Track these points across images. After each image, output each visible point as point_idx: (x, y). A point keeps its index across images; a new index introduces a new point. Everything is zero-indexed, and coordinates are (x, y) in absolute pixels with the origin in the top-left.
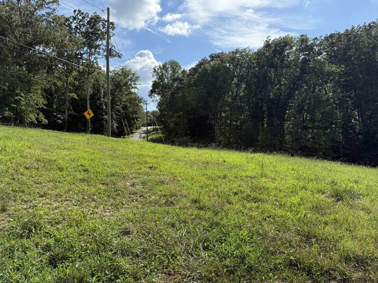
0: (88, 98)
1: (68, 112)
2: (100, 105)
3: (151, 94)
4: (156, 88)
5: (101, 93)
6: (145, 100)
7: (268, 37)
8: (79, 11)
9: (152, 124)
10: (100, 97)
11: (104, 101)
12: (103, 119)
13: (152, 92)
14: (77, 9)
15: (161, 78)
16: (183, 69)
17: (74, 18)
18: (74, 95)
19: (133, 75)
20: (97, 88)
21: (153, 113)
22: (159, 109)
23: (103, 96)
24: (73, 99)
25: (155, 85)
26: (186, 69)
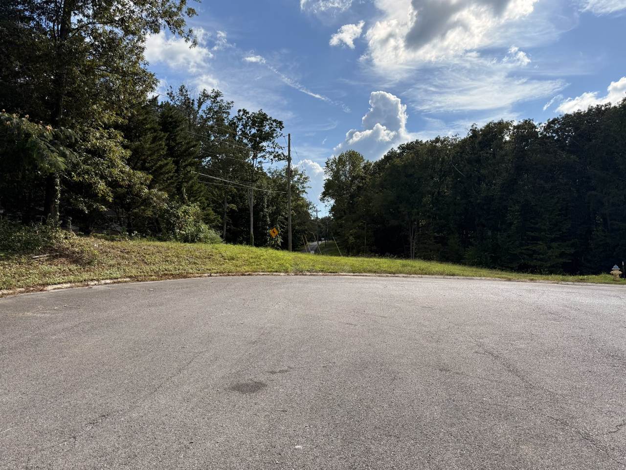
0: (252, 209)
1: (227, 227)
2: (263, 217)
3: (324, 197)
4: (330, 189)
5: (264, 202)
6: (315, 205)
7: (473, 126)
8: (244, 111)
9: (323, 237)
10: (264, 207)
11: (267, 212)
12: (266, 234)
13: (325, 194)
14: (242, 109)
15: (336, 175)
16: (365, 162)
17: (239, 120)
18: (234, 206)
19: (301, 175)
20: (260, 196)
21: (324, 220)
22: (334, 215)
23: (267, 205)
24: (232, 211)
25: (329, 186)
26: (370, 161)
